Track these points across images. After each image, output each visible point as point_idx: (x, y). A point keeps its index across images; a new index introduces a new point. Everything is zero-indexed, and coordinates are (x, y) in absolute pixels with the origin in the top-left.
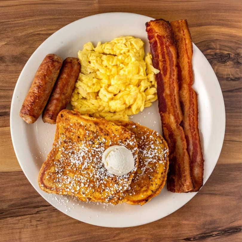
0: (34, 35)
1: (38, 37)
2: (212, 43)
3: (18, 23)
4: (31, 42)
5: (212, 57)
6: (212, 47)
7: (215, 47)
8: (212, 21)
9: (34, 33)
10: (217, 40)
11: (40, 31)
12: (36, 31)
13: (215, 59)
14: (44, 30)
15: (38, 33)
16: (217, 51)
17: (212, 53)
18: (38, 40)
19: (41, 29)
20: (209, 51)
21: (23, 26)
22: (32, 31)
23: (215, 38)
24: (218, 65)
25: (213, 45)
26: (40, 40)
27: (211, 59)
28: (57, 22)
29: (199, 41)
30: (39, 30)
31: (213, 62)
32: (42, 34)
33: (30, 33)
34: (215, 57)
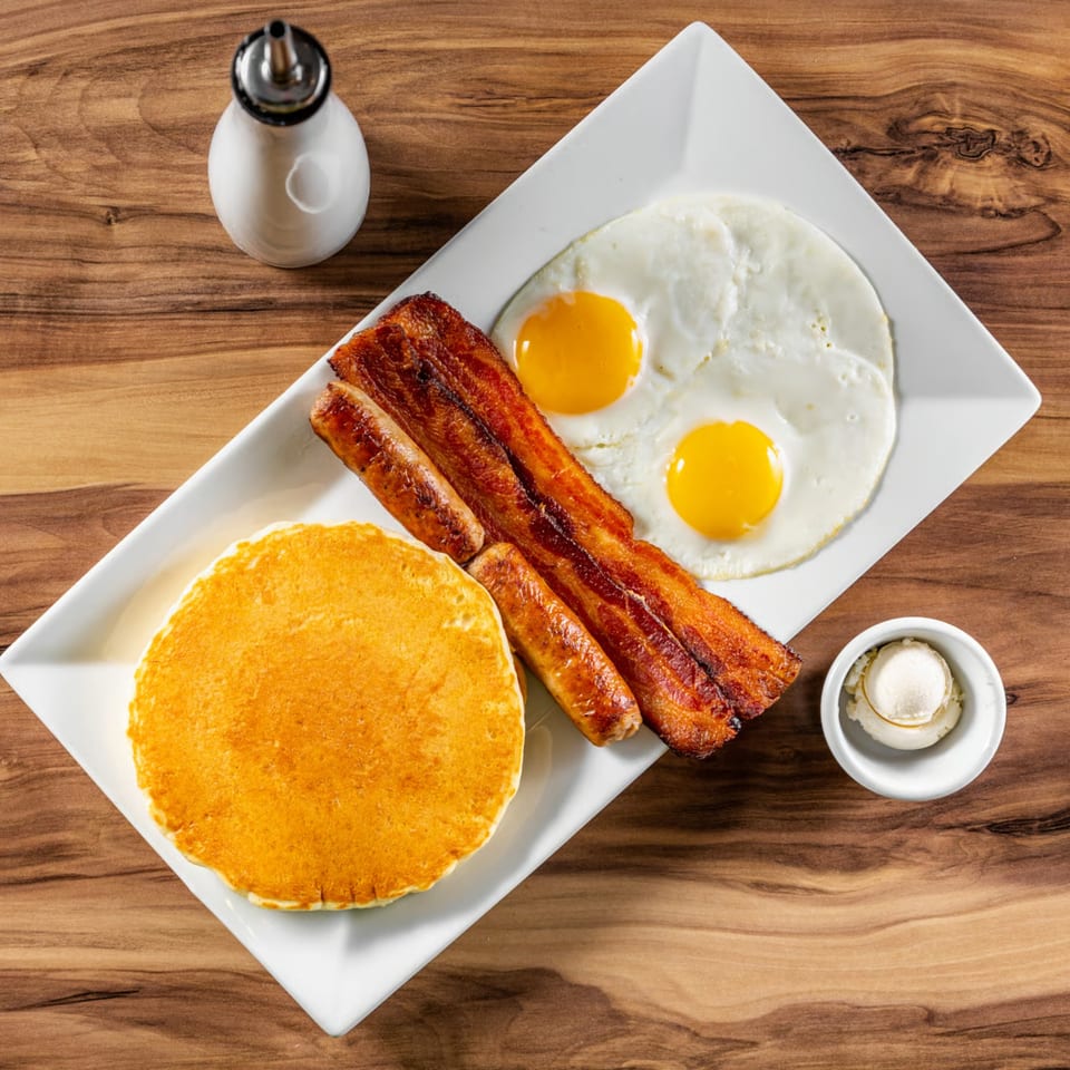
0: (368, 54)
1: (380, 61)
2: (939, 96)
3: (316, 14)
4: (356, 76)
5: (936, 141)
6: (937, 107)
7: (949, 109)
8: (939, 24)
9: (366, 48)
10: (954, 84)
11: (387, 40)
12: (372, 42)
13: (948, 145)
14: (399, 40)
15: (381, 47)
16: (955, 120)
17: (938, 128)
18: (380, 68)
19: (388, 36)
20: (928, 120)
21: (333, 24)
22: (359, 41)
23: (949, 80)
24: (955, 167)
25: (941, 101)
26: (383, 71)
27: (936, 148)
28: (441, 13)
29: (897, 89)
30: (384, 37)
31: (940, 155)
32: (393, 52)
33: (353, 47)
34: (947, 139)
